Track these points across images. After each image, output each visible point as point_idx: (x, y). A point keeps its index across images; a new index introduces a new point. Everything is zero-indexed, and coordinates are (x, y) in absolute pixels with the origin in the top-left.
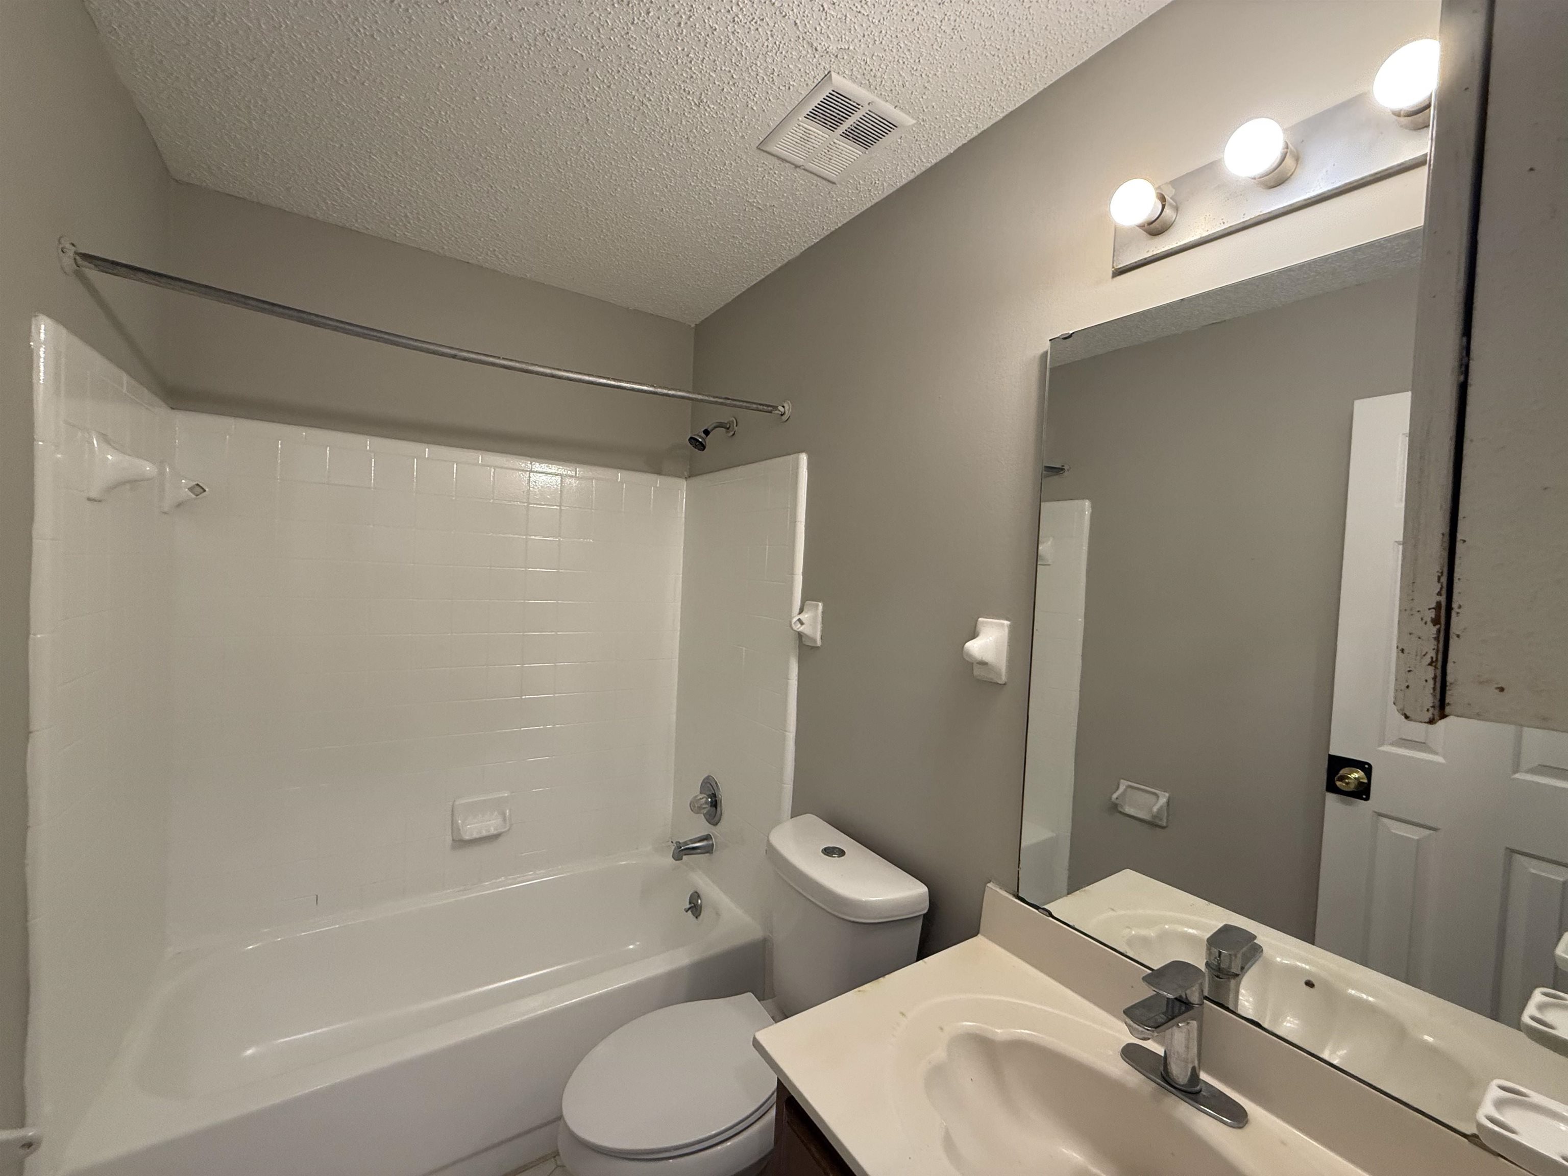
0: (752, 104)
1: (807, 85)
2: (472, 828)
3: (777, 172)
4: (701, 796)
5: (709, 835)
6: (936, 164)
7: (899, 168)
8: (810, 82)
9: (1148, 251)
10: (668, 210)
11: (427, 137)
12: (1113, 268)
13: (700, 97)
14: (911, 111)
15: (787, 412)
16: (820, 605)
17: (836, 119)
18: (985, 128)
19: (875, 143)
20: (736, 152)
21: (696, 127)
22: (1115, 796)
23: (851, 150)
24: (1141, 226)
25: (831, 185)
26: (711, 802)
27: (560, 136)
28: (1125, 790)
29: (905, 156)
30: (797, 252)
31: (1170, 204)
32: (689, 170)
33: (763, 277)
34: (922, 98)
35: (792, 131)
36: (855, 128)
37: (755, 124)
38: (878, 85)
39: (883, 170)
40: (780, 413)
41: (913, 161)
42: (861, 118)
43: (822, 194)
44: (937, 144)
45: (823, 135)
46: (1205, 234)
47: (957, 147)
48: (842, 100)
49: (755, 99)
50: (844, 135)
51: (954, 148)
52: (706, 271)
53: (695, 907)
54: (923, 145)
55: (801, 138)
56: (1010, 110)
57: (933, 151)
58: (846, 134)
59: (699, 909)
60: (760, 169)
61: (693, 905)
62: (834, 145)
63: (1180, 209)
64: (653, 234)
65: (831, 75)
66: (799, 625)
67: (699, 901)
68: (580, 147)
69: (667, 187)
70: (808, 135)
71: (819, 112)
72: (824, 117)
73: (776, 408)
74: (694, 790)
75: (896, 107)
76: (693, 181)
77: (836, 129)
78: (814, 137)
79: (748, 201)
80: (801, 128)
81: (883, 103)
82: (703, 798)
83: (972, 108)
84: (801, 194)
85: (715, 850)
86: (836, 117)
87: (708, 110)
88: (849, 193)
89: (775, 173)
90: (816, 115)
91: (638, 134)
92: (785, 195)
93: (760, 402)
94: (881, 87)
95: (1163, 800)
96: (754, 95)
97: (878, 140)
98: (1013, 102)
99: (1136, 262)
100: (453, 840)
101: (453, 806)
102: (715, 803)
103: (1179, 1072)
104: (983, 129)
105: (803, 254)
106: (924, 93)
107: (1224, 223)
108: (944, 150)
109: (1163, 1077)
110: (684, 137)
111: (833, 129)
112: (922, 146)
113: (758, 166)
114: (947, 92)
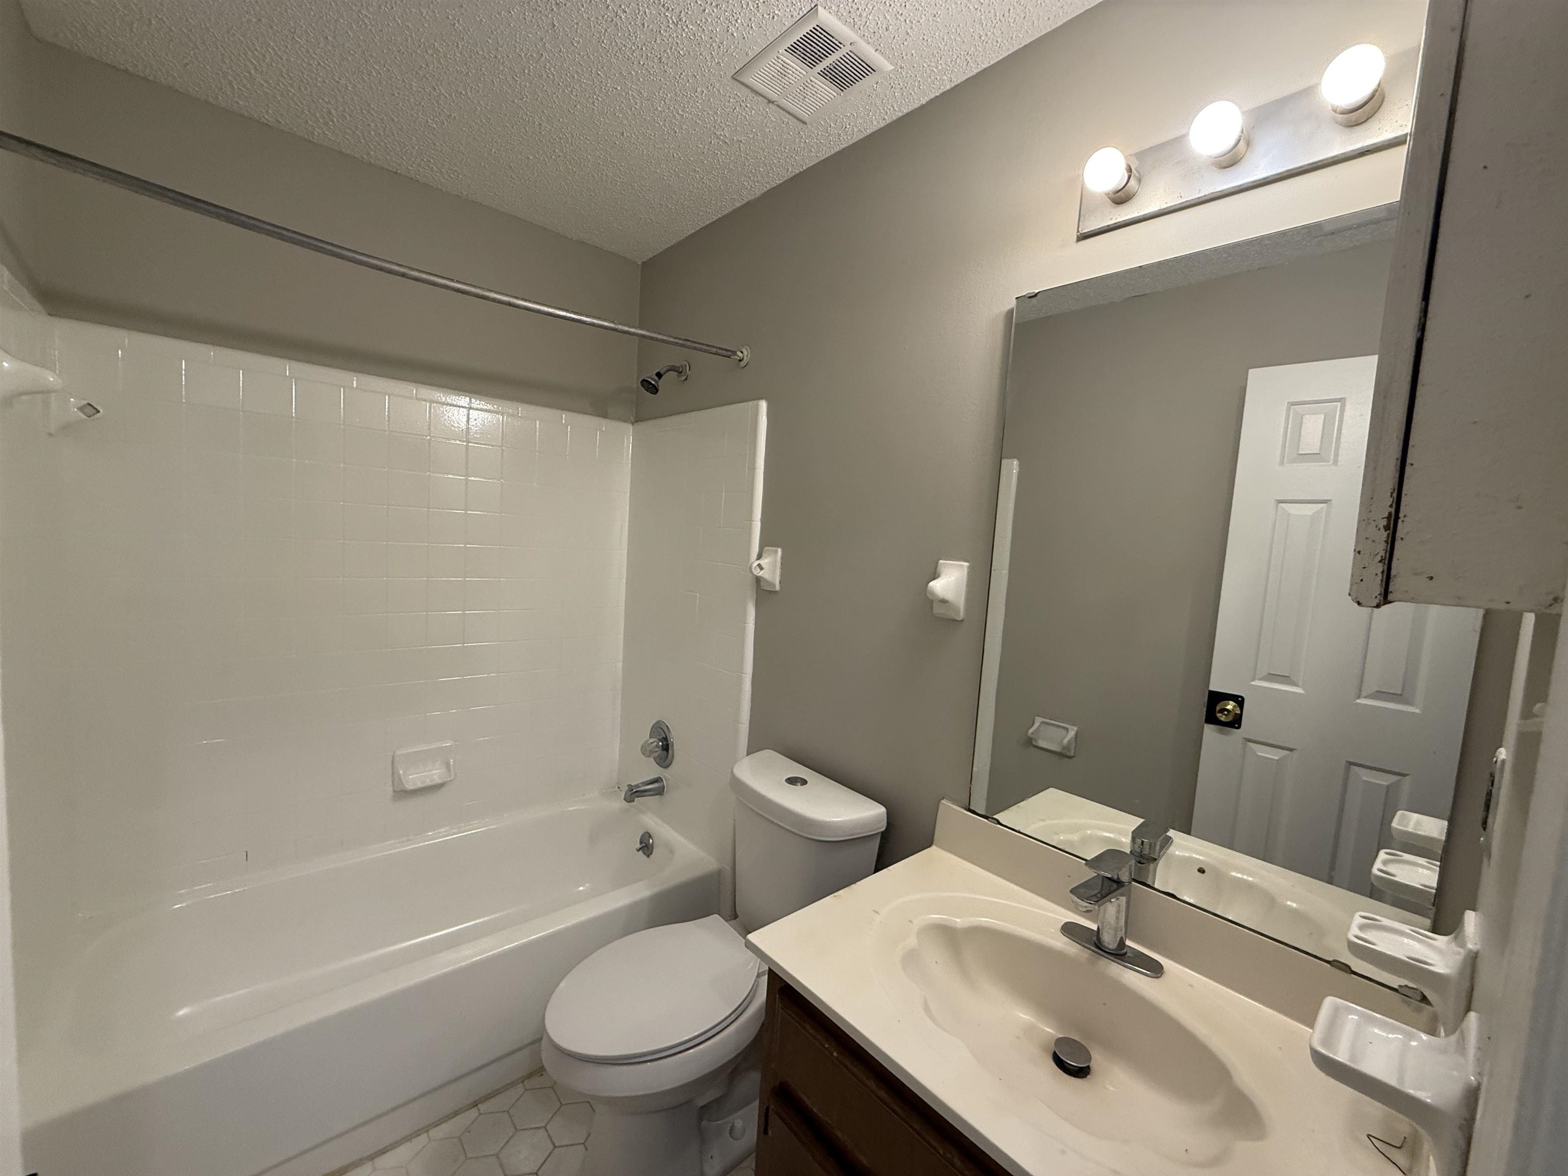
0: (733, 29)
1: (792, 16)
2: (414, 779)
3: (748, 105)
4: (652, 740)
5: (660, 777)
6: (907, 114)
7: (871, 114)
8: (795, 14)
9: (1111, 219)
10: (629, 135)
11: (366, 24)
12: (1078, 232)
13: (680, 16)
14: (890, 57)
15: (745, 358)
16: (779, 550)
17: (816, 56)
18: (959, 82)
19: (852, 85)
20: (710, 79)
21: (671, 48)
22: (1031, 731)
23: (826, 89)
24: (1107, 194)
25: (801, 124)
26: (662, 746)
27: (520, 39)
28: (1039, 726)
29: (878, 102)
30: (758, 192)
31: (1135, 176)
32: (657, 94)
33: (720, 216)
34: (903, 44)
35: (770, 63)
36: (834, 67)
37: (734, 52)
38: (862, 26)
39: (855, 115)
40: (739, 358)
41: (885, 109)
42: (841, 58)
43: (791, 133)
44: (911, 94)
45: (801, 70)
46: (1164, 206)
47: (930, 99)
48: (825, 36)
49: (737, 25)
50: (822, 73)
51: (927, 99)
52: (661, 204)
53: (646, 846)
54: (898, 93)
55: (778, 71)
56: (984, 66)
57: (906, 100)
58: (824, 73)
59: (650, 848)
60: (731, 100)
61: (644, 844)
62: (810, 82)
63: (1142, 181)
64: (609, 159)
65: (817, 9)
66: (759, 570)
67: (651, 841)
68: (542, 55)
69: (631, 109)
70: (786, 70)
71: (800, 47)
72: (805, 52)
73: (734, 353)
74: (644, 735)
75: (876, 50)
76: (660, 106)
77: (815, 66)
78: (791, 72)
79: (715, 133)
80: (780, 61)
81: (865, 44)
82: (654, 742)
83: (949, 61)
84: (770, 131)
85: (667, 791)
86: (816, 54)
87: (686, 30)
88: (818, 135)
89: (747, 106)
90: (797, 49)
91: (607, 48)
92: (754, 130)
93: (719, 346)
94: (865, 27)
95: (1072, 733)
96: (736, 20)
97: (855, 83)
98: (988, 59)
99: (1099, 228)
100: (394, 791)
101: (393, 757)
102: (666, 747)
103: (1109, 940)
104: (956, 84)
105: (765, 195)
106: (906, 40)
107: (1181, 197)
108: (917, 100)
109: (1097, 946)
110: (657, 56)
111: (812, 65)
112: (896, 94)
113: (730, 97)
114: (927, 40)
